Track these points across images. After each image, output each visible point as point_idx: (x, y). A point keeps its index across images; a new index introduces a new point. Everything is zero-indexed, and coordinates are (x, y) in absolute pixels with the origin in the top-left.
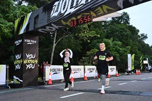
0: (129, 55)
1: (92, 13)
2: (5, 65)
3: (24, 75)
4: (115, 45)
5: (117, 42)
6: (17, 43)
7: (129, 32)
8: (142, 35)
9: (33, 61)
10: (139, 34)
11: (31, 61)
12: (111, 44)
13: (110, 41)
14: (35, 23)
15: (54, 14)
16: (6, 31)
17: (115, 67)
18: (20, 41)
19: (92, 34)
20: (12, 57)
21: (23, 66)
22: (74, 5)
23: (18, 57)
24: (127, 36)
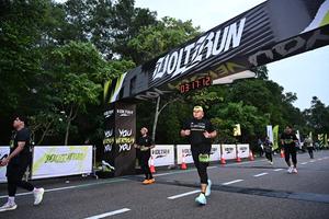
0: (269, 128)
1: (211, 73)
2: (91, 147)
3: (116, 160)
4: (247, 111)
5: (249, 107)
6: (108, 114)
7: (267, 92)
8: (288, 94)
9: (128, 140)
10: (284, 93)
11: (125, 140)
12: (241, 110)
13: (239, 106)
14: (131, 87)
15: (158, 75)
16: (92, 96)
17: (247, 146)
18: (112, 112)
19: (212, 96)
20: (100, 130)
21: (115, 146)
22: (186, 62)
23: (108, 134)
24: (264, 97)
